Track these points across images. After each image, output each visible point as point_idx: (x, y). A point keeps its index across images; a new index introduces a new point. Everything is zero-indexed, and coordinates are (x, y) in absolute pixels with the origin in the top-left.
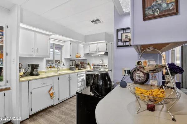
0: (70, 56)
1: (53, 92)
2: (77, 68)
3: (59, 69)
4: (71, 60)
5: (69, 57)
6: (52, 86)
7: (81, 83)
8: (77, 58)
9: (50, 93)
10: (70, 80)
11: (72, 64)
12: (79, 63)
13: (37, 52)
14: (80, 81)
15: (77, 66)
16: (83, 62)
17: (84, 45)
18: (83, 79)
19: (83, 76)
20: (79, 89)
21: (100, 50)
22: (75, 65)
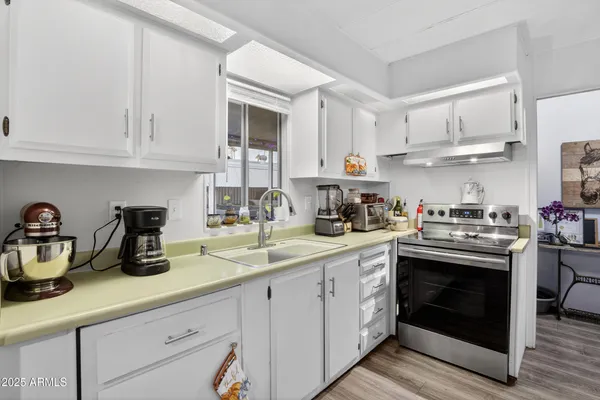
0: (322, 163)
1: (241, 377)
2: (349, 225)
3: (267, 230)
4: (321, 188)
5: (313, 172)
6: (233, 345)
7: (372, 302)
8: (352, 174)
9: (223, 389)
10: (328, 295)
11: (324, 207)
12: (358, 200)
13: (152, 137)
14: (371, 296)
15: (348, 212)
16: (375, 195)
17: (377, 114)
18: (383, 279)
19: (382, 266)
20: (365, 333)
21: (469, 134)
22: (338, 210)
